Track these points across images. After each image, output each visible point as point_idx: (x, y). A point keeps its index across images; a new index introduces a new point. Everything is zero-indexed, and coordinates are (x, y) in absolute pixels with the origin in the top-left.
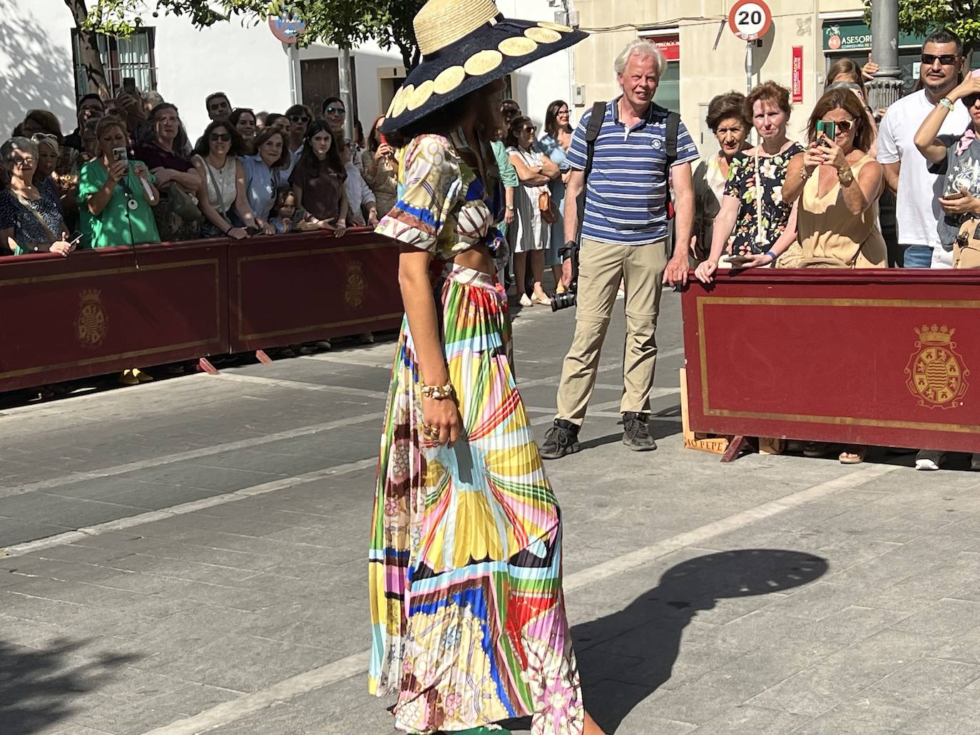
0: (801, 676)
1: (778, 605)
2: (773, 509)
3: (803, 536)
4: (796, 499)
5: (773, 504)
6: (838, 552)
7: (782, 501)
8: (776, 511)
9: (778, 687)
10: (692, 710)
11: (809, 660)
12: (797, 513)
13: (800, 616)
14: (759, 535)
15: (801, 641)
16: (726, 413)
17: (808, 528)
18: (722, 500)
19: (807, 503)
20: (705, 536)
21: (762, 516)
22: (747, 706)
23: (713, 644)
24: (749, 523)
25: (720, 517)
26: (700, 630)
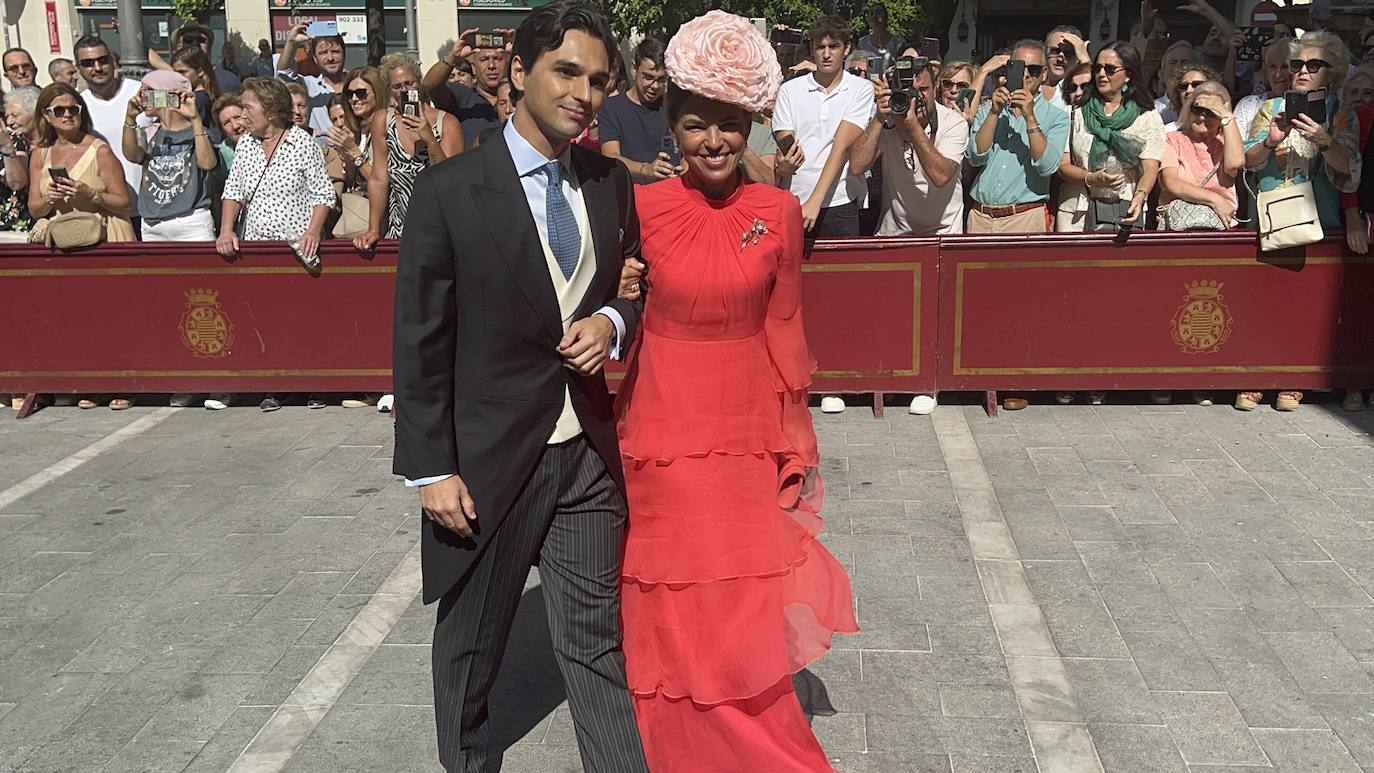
0: (111, 634)
1: (81, 564)
2: (70, 464)
3: (101, 489)
4: (91, 451)
5: (70, 459)
6: (134, 501)
7: (78, 454)
8: (74, 466)
9: (89, 649)
10: (10, 688)
11: (116, 617)
12: (94, 466)
13: (105, 572)
14: (61, 493)
15: (107, 598)
16: (17, 374)
17: (104, 480)
18: (19, 460)
19: (101, 454)
20: (8, 501)
21: (61, 473)
22: (62, 674)
23: (25, 615)
24: (50, 482)
25: (20, 479)
26: (11, 602)
